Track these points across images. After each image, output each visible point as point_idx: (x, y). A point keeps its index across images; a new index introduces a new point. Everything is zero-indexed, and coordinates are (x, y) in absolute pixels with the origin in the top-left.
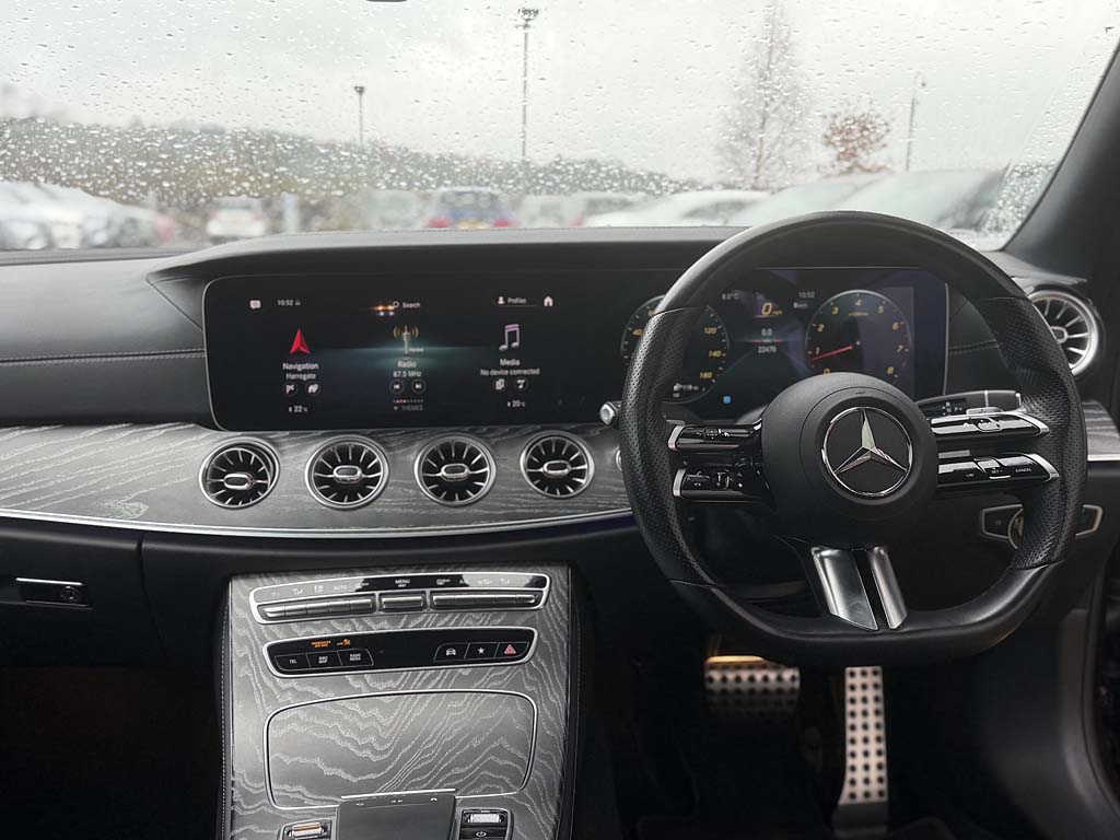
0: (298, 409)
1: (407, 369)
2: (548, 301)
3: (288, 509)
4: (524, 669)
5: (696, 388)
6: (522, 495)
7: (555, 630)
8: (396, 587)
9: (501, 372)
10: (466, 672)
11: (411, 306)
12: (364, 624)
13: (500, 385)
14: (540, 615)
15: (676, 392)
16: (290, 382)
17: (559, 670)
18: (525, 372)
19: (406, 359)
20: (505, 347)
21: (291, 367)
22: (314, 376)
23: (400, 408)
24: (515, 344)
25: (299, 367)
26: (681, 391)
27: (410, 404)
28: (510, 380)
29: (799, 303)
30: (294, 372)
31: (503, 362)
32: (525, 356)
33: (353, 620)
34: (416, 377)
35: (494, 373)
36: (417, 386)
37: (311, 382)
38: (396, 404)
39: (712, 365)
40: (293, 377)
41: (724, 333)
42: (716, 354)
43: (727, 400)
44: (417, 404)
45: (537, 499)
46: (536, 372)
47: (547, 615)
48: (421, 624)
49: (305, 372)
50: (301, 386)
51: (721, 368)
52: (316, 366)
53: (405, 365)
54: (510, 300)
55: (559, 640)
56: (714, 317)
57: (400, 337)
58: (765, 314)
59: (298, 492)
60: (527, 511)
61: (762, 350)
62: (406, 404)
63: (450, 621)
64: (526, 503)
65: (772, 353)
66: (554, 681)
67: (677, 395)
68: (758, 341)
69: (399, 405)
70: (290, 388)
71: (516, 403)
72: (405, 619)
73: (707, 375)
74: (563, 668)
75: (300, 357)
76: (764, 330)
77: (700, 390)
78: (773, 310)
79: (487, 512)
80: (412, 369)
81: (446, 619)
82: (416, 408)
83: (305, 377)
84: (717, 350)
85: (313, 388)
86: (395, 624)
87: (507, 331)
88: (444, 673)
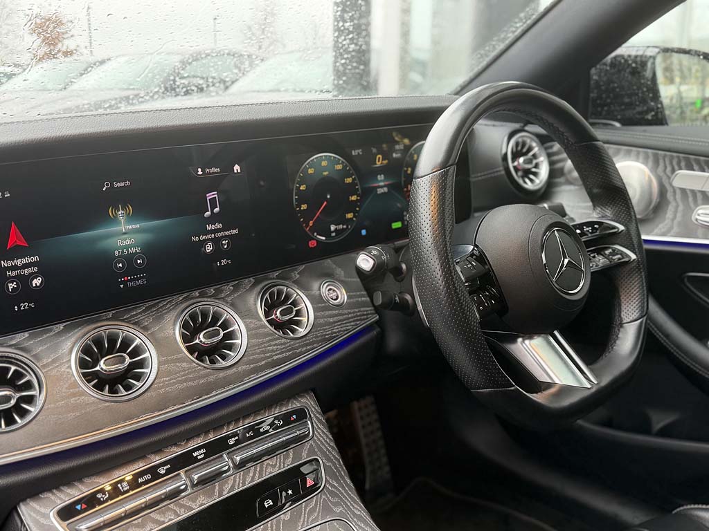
0: (24, 306)
1: (127, 247)
2: (237, 168)
3: (71, 415)
4: (325, 494)
5: (345, 227)
6: (273, 343)
7: (330, 452)
8: (196, 460)
9: (208, 237)
10: (287, 517)
11: (122, 184)
12: (182, 506)
13: (209, 248)
14: (315, 442)
15: (333, 232)
16: (12, 279)
17: (348, 485)
18: (227, 233)
19: (126, 236)
20: (208, 214)
21: (10, 263)
22: (36, 269)
23: (125, 285)
24: (217, 210)
25: (19, 263)
26: (336, 230)
27: (134, 279)
28: (216, 242)
29: (396, 153)
30: (15, 268)
31: (209, 227)
32: (225, 218)
33: (171, 506)
34: (136, 253)
35: (203, 238)
36: (139, 261)
37: (33, 276)
38: (122, 282)
39: (352, 207)
40: (14, 273)
41: (357, 181)
42: (354, 198)
43: (364, 232)
44: (141, 278)
45: (284, 344)
46: (236, 231)
47: (319, 439)
48: (233, 487)
49: (25, 266)
50: (24, 281)
51: (357, 209)
52: (36, 258)
53: (125, 243)
54: (207, 170)
55: (336, 458)
56: (350, 170)
57: (116, 217)
58: (378, 164)
59: (74, 395)
60: (280, 356)
61: (380, 191)
62: (131, 281)
63: (254, 474)
64: (277, 350)
65: (385, 193)
66: (349, 495)
67: (334, 234)
68: (377, 185)
69: (124, 283)
70: (11, 286)
71: (224, 262)
72: (217, 488)
73: (350, 216)
74: (349, 481)
75: (18, 252)
76: (379, 176)
77: (347, 226)
78: (383, 160)
79: (252, 366)
80: (131, 246)
81: (251, 474)
82: (140, 282)
83: (26, 272)
84: (354, 195)
85: (37, 282)
86: (210, 495)
87: (208, 199)
88: (272, 525)
